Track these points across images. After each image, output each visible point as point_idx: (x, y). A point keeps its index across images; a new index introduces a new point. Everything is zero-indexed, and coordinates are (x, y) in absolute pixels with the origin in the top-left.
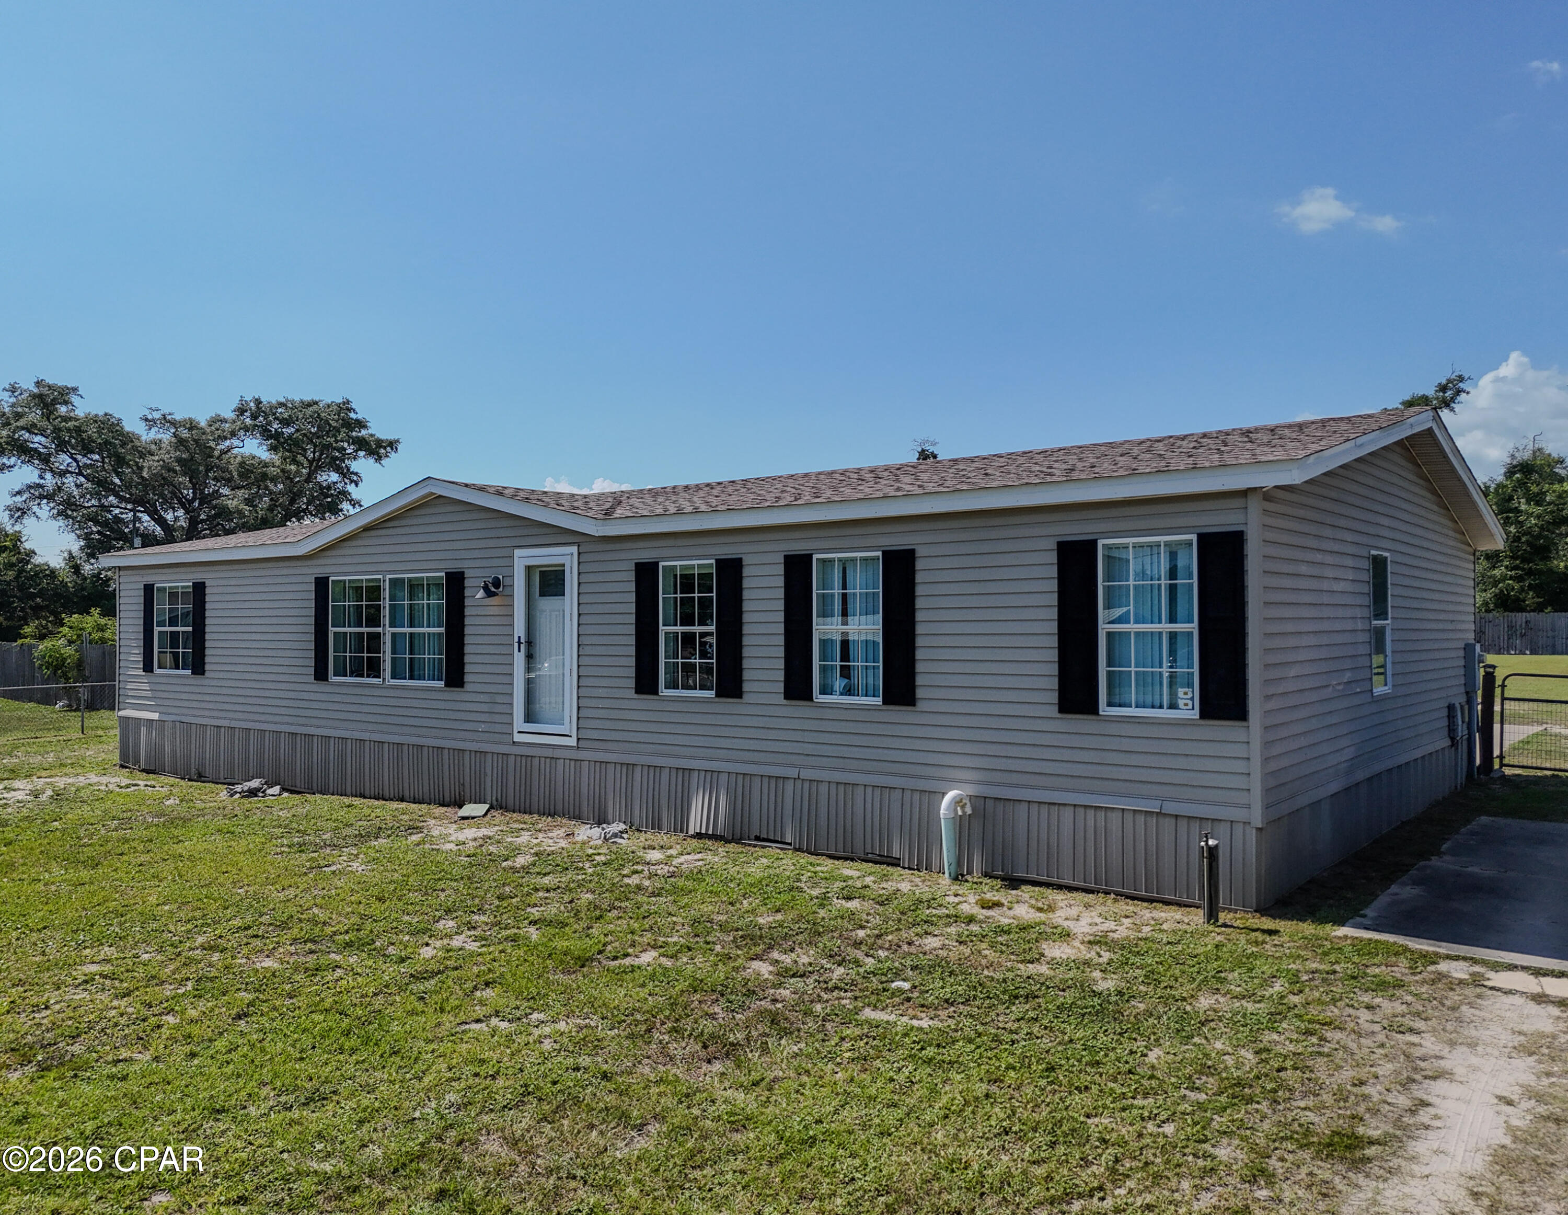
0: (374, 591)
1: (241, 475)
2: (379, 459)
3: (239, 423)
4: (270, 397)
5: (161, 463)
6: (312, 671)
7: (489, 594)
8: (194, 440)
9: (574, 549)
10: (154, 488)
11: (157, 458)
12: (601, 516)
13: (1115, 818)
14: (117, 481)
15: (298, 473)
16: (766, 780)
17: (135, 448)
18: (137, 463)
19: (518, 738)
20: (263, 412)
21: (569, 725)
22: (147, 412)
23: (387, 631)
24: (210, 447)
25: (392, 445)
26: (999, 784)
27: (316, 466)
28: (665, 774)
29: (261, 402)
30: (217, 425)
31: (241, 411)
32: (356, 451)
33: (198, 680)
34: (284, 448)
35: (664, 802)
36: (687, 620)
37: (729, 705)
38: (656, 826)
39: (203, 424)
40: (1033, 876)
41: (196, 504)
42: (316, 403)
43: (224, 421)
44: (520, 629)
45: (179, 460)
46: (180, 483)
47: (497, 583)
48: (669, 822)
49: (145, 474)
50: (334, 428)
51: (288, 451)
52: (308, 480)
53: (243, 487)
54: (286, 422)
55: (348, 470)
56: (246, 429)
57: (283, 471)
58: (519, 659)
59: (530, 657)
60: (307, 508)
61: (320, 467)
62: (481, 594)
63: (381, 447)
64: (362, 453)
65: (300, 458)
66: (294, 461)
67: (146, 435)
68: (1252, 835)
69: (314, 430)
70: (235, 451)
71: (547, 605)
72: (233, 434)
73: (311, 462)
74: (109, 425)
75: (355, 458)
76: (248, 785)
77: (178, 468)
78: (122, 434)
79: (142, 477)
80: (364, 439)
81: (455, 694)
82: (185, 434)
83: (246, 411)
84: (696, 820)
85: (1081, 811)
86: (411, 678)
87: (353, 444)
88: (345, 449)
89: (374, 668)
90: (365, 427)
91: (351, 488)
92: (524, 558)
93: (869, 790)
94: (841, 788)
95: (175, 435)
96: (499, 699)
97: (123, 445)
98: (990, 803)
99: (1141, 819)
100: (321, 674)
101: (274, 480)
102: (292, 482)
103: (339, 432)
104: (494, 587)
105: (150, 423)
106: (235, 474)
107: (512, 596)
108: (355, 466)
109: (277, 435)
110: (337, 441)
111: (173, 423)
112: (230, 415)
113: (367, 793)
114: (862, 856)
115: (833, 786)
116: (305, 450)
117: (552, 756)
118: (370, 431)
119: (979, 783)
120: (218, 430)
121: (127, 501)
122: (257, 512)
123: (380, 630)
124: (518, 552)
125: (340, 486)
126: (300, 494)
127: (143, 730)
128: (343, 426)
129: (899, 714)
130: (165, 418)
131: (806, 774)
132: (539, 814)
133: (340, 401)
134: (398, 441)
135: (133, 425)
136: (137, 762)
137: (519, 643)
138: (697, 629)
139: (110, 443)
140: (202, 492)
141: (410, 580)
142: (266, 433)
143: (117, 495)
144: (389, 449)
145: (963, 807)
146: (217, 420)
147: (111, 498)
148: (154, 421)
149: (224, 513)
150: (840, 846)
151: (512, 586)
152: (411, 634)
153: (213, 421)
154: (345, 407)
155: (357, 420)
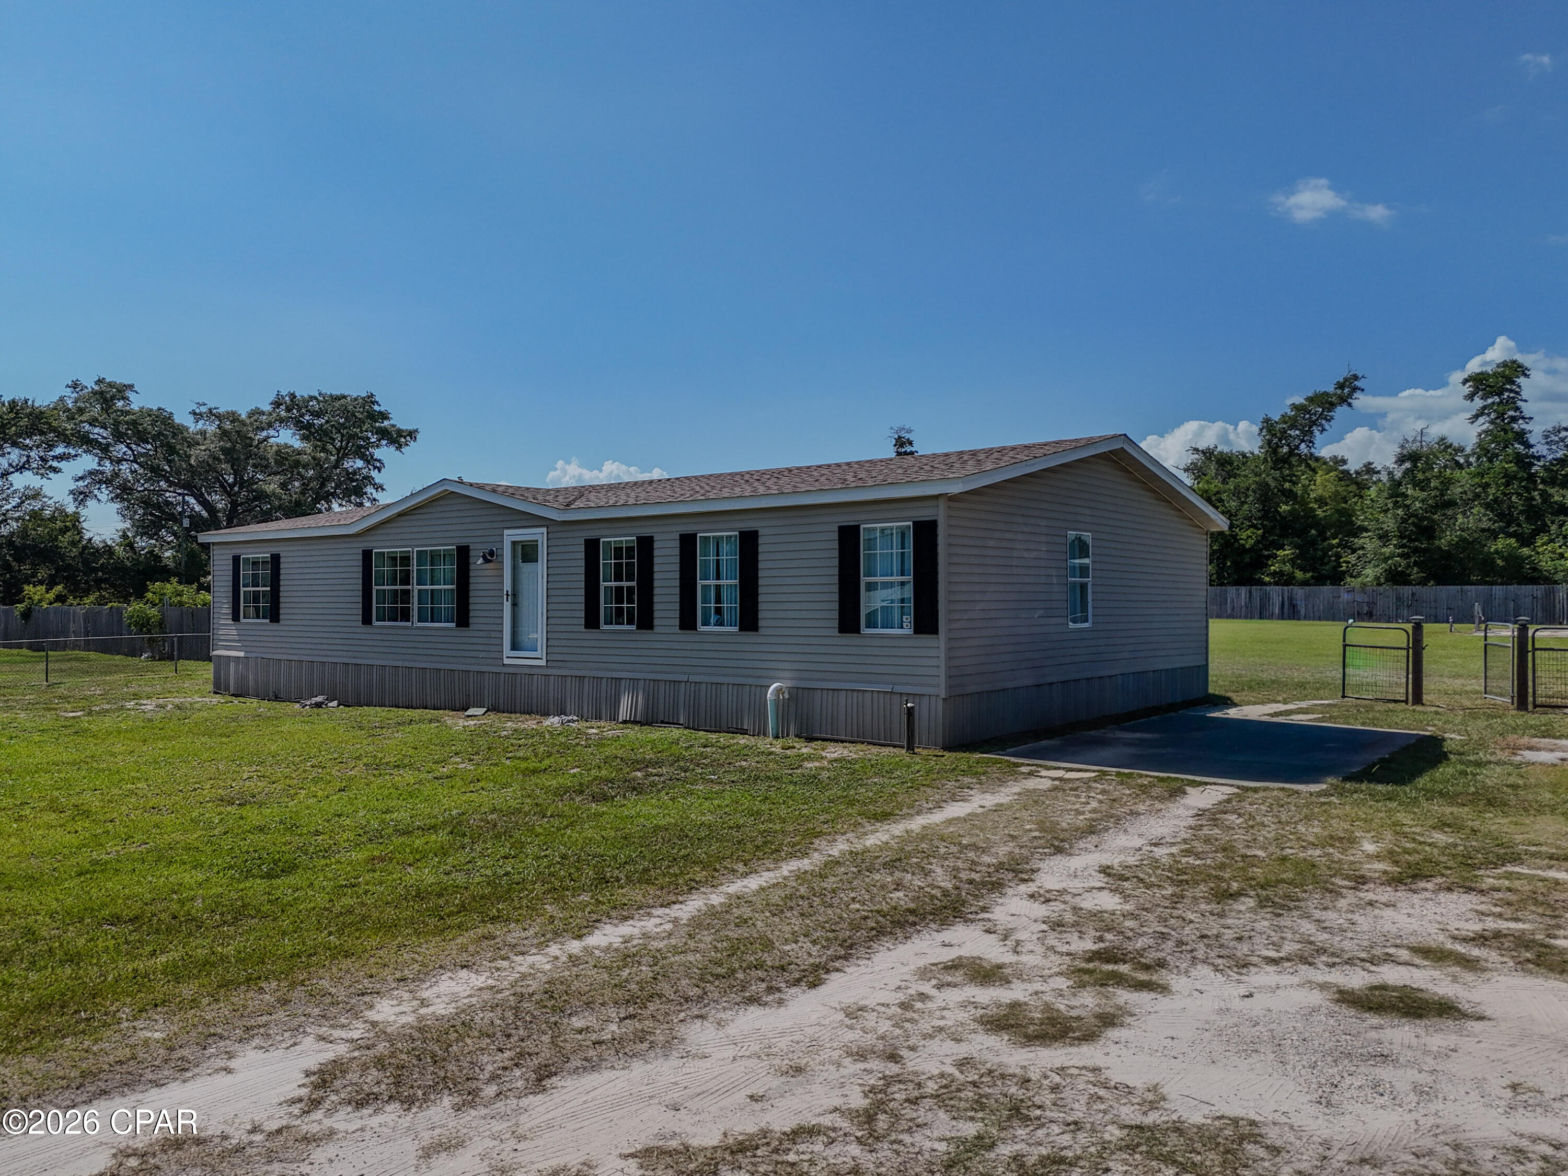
0: (406, 559)
1: (276, 462)
2: (399, 448)
3: (275, 415)
4: (302, 392)
5: (208, 452)
6: (360, 618)
7: (487, 561)
8: (237, 432)
9: (544, 530)
10: (200, 474)
11: (203, 448)
12: (563, 507)
13: (868, 696)
14: (167, 468)
15: (327, 459)
16: (668, 683)
17: (184, 439)
18: (186, 452)
19: (506, 661)
20: (297, 405)
21: (541, 652)
22: (195, 407)
23: (415, 588)
24: (250, 438)
25: (412, 434)
26: (805, 679)
27: (343, 454)
28: (604, 681)
29: (295, 397)
30: (255, 417)
31: (277, 404)
32: (379, 440)
33: (274, 626)
34: (315, 438)
35: (603, 701)
36: (618, 578)
37: (645, 635)
38: (599, 717)
39: (244, 416)
40: (824, 736)
41: (236, 489)
42: (344, 397)
43: (263, 413)
44: (507, 586)
45: (223, 449)
46: (222, 469)
47: (492, 553)
48: (606, 715)
49: (192, 462)
50: (360, 419)
51: (318, 440)
52: (336, 466)
53: (279, 473)
54: (317, 414)
55: (372, 457)
56: (281, 420)
57: (314, 458)
58: (507, 606)
59: (515, 605)
60: (335, 492)
61: (347, 454)
62: (480, 561)
63: (402, 436)
64: (384, 442)
65: (330, 447)
66: (324, 449)
67: (193, 426)
68: (940, 702)
69: (342, 421)
70: (272, 440)
71: (526, 568)
72: (270, 425)
73: (338, 450)
74: (163, 419)
75: (377, 446)
76: (314, 700)
77: (222, 457)
78: (173, 427)
79: (190, 465)
80: (386, 429)
81: (463, 632)
82: (228, 426)
83: (282, 404)
84: (624, 712)
85: (850, 693)
86: (432, 621)
87: (376, 433)
88: (369, 439)
89: (406, 616)
90: (387, 418)
91: (374, 473)
92: (511, 535)
93: (730, 687)
94: (714, 686)
95: (219, 427)
96: (493, 634)
97: (174, 435)
98: (800, 691)
99: (882, 695)
100: (367, 620)
101: (306, 466)
102: (321, 468)
103: (364, 423)
104: (490, 557)
105: (197, 416)
106: (272, 461)
107: (503, 562)
108: (378, 453)
109: (309, 426)
110: (361, 432)
111: (219, 417)
112: (267, 408)
113: (401, 705)
114: (725, 729)
115: (709, 685)
116: (334, 440)
117: (530, 673)
118: (392, 422)
119: (792, 679)
120: (256, 421)
121: (176, 485)
122: (291, 496)
123: (410, 587)
124: (506, 532)
125: (365, 471)
126: (329, 479)
127: (232, 665)
128: (367, 417)
129: (749, 637)
130: (211, 412)
131: (692, 678)
132: (521, 713)
133: (365, 395)
134: (416, 431)
135: (183, 418)
136: (227, 689)
137: (507, 595)
138: (625, 584)
139: (163, 435)
140: (242, 478)
141: (431, 551)
142: (299, 425)
143: (167, 480)
144: (408, 438)
145: (783, 694)
146: (257, 412)
147: (162, 483)
148: (201, 414)
149: (262, 496)
150: (713, 724)
151: (502, 555)
152: (432, 590)
153: (251, 414)
154: (370, 400)
155: (380, 412)
